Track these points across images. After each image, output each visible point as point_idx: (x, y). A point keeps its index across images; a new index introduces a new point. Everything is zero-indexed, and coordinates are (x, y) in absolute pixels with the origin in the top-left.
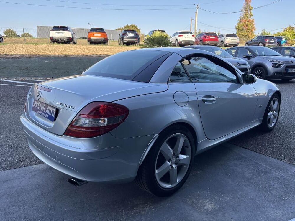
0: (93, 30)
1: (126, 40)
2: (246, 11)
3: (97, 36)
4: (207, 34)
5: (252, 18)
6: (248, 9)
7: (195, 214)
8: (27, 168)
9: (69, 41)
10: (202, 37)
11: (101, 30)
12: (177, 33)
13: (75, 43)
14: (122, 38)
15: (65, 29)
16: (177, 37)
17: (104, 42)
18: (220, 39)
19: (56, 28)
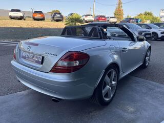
0: (36, 12)
1: (55, 18)
2: (119, 4)
3: (38, 16)
4: (100, 16)
5: (122, 8)
6: (120, 3)
7: (126, 114)
8: (15, 94)
9: (21, 18)
10: (97, 18)
11: (40, 12)
12: (84, 15)
13: (25, 20)
14: (53, 17)
15: (19, 11)
16: (84, 17)
17: (43, 19)
18: (107, 19)
19: (13, 11)
